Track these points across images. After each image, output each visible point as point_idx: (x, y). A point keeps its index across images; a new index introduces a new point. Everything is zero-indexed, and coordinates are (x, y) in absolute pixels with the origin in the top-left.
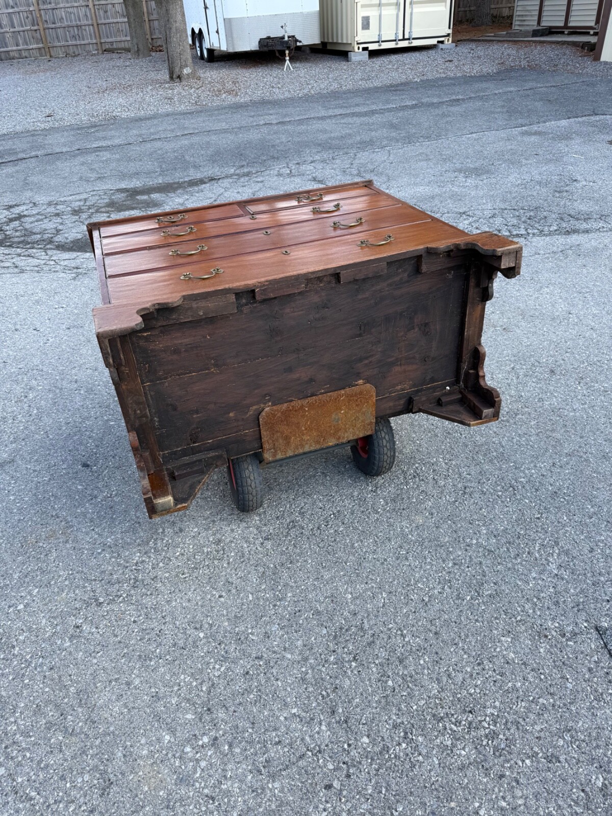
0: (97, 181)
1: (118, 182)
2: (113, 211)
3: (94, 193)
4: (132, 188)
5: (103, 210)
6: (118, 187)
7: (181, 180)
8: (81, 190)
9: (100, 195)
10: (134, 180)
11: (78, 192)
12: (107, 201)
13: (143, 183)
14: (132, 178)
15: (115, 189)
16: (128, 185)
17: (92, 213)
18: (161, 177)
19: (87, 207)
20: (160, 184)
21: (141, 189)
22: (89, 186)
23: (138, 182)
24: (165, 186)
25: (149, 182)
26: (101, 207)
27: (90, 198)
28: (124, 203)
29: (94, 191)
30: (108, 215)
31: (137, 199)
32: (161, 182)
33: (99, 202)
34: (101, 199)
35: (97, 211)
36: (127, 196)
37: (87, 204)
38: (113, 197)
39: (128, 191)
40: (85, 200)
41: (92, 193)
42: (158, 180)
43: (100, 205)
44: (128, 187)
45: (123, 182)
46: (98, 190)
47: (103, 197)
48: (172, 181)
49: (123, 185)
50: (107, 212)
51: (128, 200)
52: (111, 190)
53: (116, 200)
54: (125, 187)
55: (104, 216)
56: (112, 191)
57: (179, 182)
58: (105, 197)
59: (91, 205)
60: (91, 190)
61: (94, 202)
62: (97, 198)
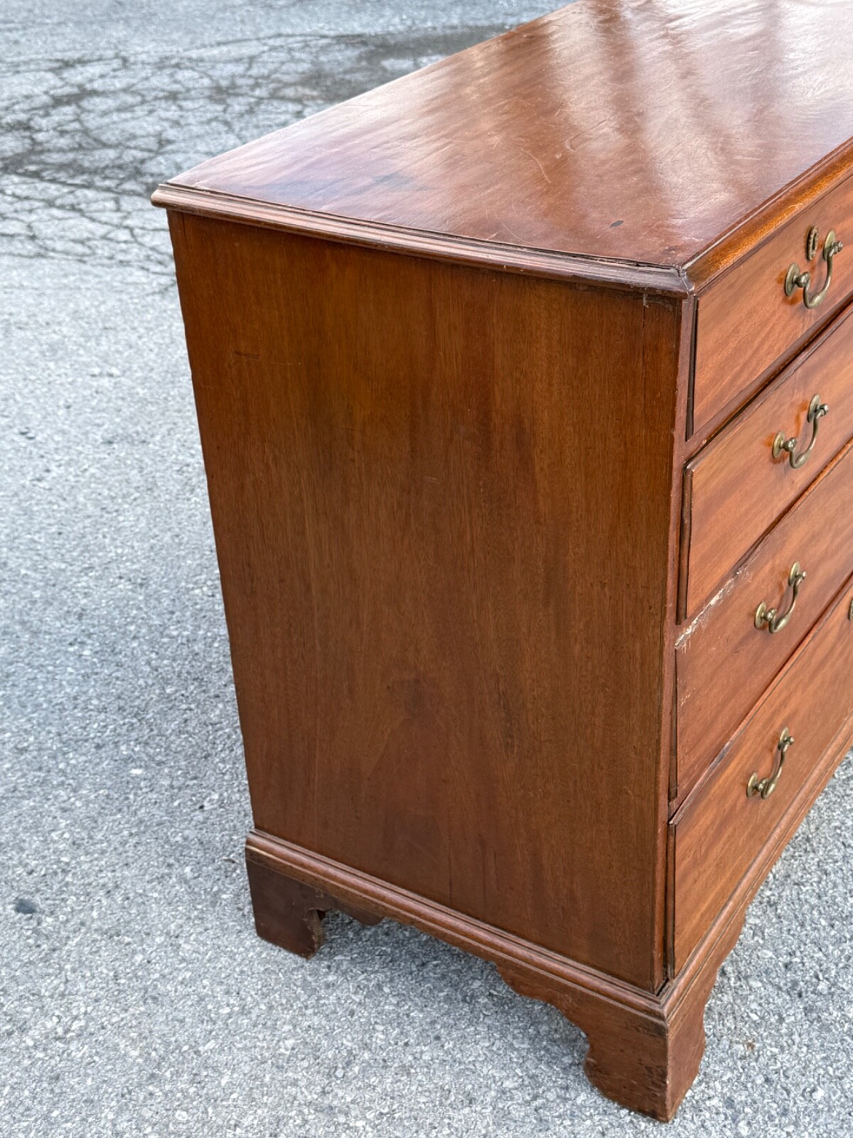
0: (293, 10)
1: (344, 16)
2: (313, 98)
3: (279, 42)
4: (376, 36)
5: (290, 92)
6: (341, 31)
7: (512, 21)
8: (248, 30)
9: (290, 50)
10: (388, 12)
11: (239, 36)
12: (305, 67)
13: (409, 23)
14: (383, 6)
15: (332, 33)
16: (368, 25)
17: (260, 100)
18: (459, 10)
19: (251, 82)
20: (453, 27)
21: (400, 38)
22: (271, 22)
23: (397, 20)
24: (463, 34)
25: (425, 21)
26: (287, 85)
27: (265, 57)
28: (348, 77)
29: (279, 35)
30: (299, 108)
31: (384, 70)
32: (455, 21)
33: (284, 68)
34: (293, 60)
35: (274, 96)
36: (360, 58)
37: (254, 71)
38: (323, 58)
39: (364, 43)
40: (252, 59)
41: (271, 42)
42: (449, 17)
43: (286, 78)
44: (367, 31)
45: (357, 17)
46: (288, 36)
47: (297, 55)
48: (485, 23)
49: (356, 26)
50: (298, 100)
51: (359, 70)
52: (323, 37)
53: (327, 68)
54: (359, 30)
55: (286, 112)
56: (324, 41)
57: (504, 24)
58: (303, 56)
59: (263, 77)
60: (272, 32)
61: (271, 67)
62: (283, 56)
